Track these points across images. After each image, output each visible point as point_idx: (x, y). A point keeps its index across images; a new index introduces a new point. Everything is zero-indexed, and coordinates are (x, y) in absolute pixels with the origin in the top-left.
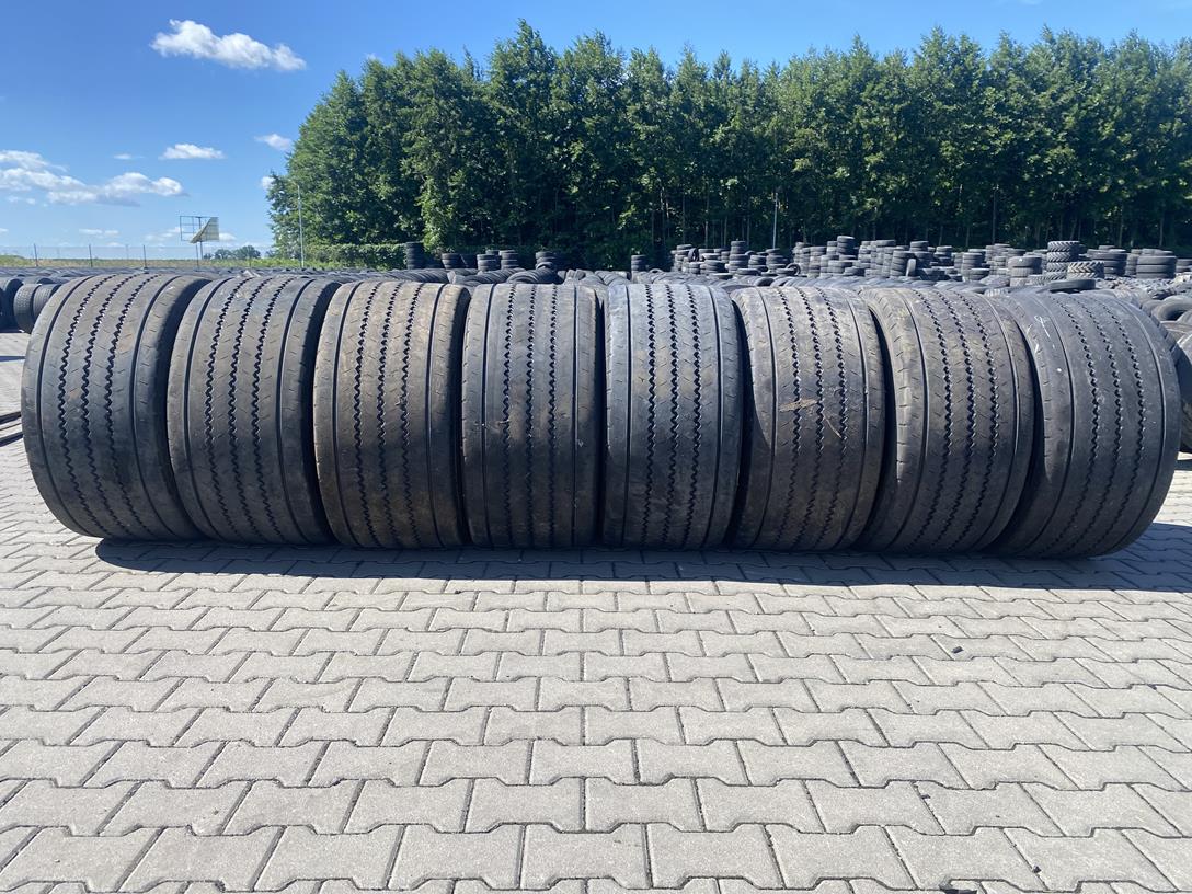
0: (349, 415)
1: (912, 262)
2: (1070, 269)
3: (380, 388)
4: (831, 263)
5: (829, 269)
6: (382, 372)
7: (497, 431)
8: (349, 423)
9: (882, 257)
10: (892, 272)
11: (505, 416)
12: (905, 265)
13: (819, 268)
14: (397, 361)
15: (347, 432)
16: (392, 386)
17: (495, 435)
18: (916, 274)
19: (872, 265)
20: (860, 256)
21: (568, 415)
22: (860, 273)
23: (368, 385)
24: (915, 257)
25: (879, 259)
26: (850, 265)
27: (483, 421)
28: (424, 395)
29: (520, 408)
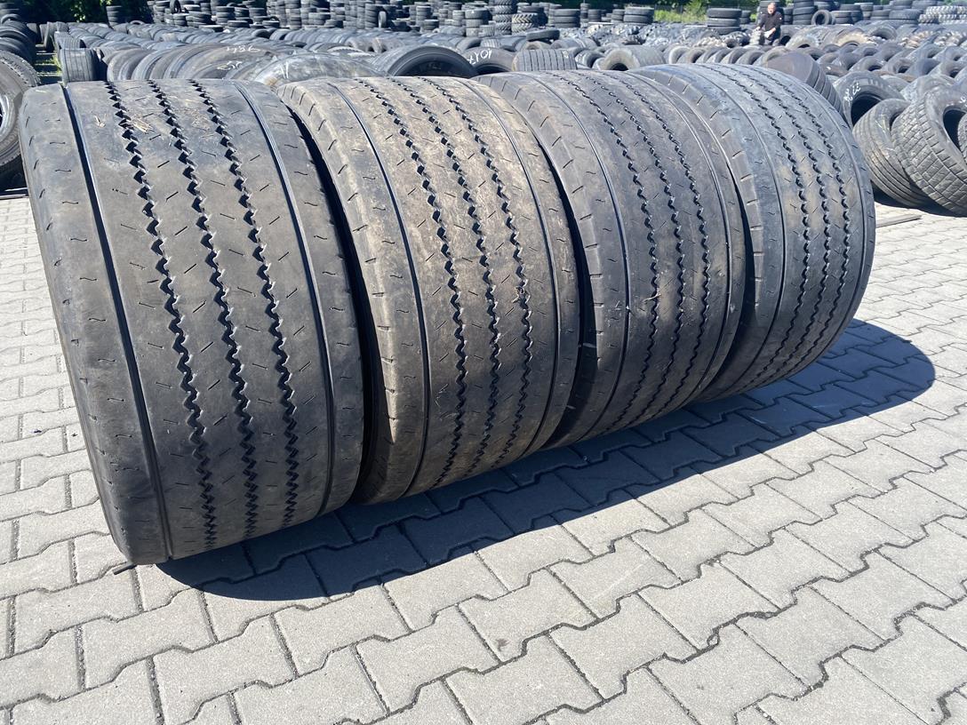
0: (447, 333)
1: (382, 14)
2: (514, 20)
3: (485, 278)
4: (311, 15)
5: (309, 21)
6: (483, 249)
7: (644, 312)
8: (447, 348)
9: (356, 10)
10: (367, 24)
11: (653, 289)
12: (377, 17)
13: (300, 20)
14: (498, 229)
15: (445, 361)
16: (503, 274)
17: (641, 320)
18: (387, 25)
19: (347, 17)
20: (332, 9)
21: (723, 273)
22: (340, 25)
23: (467, 277)
24: (384, 10)
25: (353, 12)
26: (328, 17)
27: (627, 304)
28: (549, 278)
29: (671, 275)
